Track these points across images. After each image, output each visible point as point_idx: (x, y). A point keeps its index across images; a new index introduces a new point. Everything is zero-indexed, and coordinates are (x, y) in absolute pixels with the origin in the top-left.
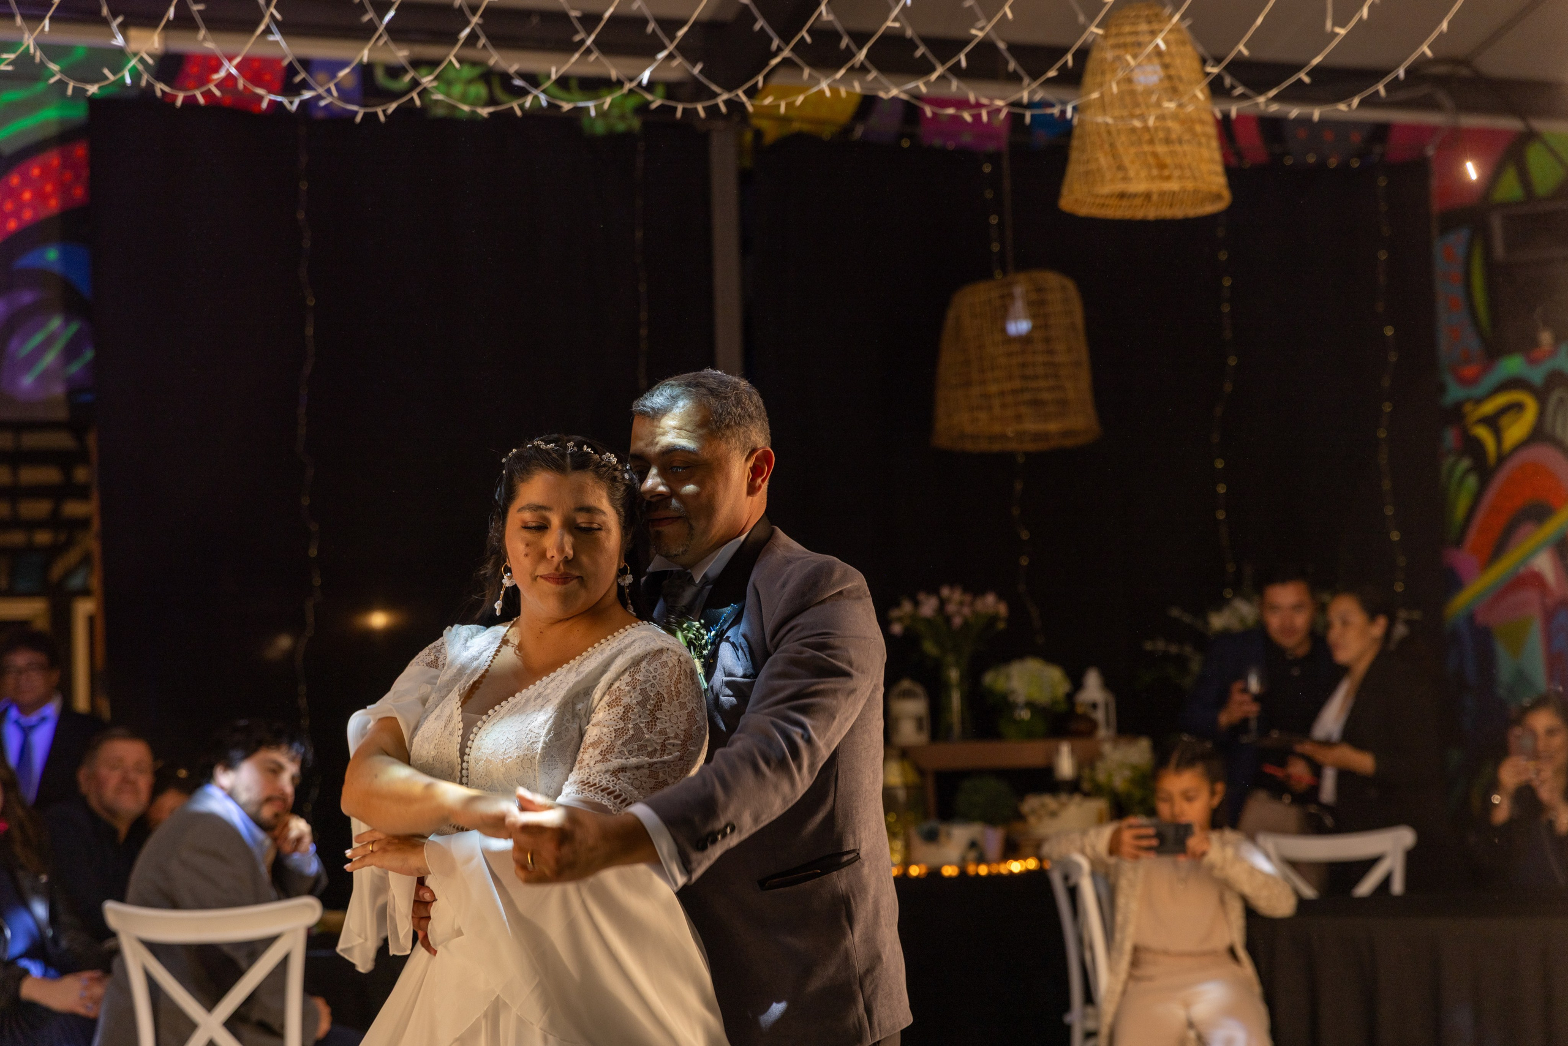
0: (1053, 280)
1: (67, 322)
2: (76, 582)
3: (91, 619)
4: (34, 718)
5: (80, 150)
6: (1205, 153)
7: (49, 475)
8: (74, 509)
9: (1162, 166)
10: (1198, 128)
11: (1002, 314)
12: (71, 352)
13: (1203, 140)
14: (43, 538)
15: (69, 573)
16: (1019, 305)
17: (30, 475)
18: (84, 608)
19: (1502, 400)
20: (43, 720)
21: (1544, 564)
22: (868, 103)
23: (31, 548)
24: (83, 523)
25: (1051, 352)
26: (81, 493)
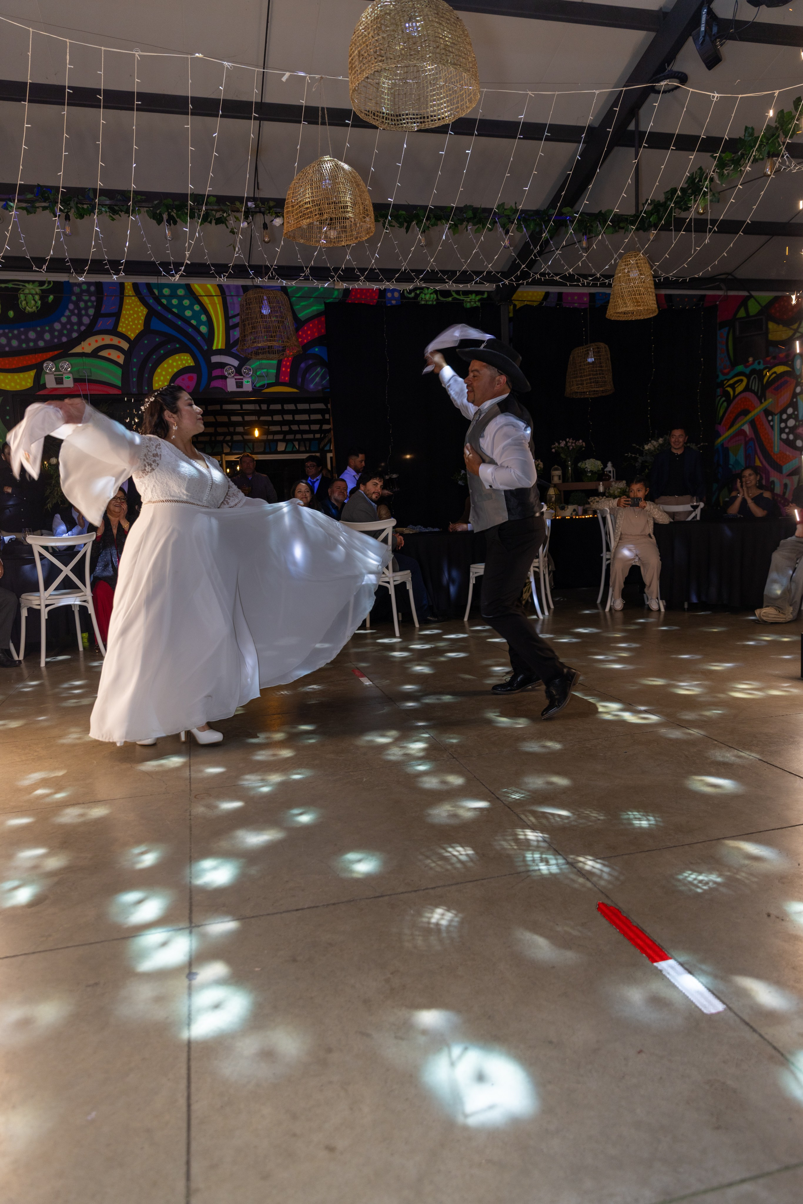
0: (602, 345)
1: (322, 369)
2: (327, 448)
3: (331, 458)
4: (315, 480)
5: (323, 319)
6: (651, 298)
7: (319, 417)
8: (326, 427)
9: (638, 302)
10: (649, 290)
11: (587, 355)
12: (323, 378)
13: (651, 293)
14: (318, 436)
15: (325, 446)
16: (591, 353)
17: (314, 417)
18: (329, 455)
19: (736, 379)
20: (317, 480)
21: (746, 428)
22: (547, 294)
23: (314, 439)
24: (328, 431)
25: (601, 367)
26: (327, 422)
